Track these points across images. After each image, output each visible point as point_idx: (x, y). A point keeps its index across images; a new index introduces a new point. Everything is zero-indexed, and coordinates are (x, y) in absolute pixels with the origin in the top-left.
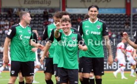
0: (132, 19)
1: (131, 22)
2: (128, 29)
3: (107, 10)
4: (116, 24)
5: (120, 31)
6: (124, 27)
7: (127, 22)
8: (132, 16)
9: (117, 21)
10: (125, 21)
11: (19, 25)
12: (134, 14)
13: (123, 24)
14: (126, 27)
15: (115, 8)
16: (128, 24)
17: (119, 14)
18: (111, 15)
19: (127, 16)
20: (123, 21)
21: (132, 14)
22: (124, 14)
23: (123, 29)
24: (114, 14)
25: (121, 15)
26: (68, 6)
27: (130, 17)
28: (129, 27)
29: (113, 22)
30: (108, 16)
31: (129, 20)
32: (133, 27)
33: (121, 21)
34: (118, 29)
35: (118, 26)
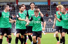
0: (51, 7)
1: (51, 9)
2: (49, 12)
3: (38, 3)
4: (43, 10)
5: (45, 13)
6: (47, 11)
7: (49, 8)
8: (51, 6)
9: (43, 8)
10: (48, 8)
11: (3, 11)
12: (52, 5)
13: (47, 10)
14: (48, 11)
15: (42, 2)
16: (49, 10)
17: (44, 5)
18: (41, 5)
19: (48, 6)
20: (47, 8)
21: (51, 5)
22: (47, 5)
23: (47, 12)
24: (42, 5)
25: (45, 5)
26: (19, 1)
27: (50, 6)
28: (50, 11)
29: (41, 9)
30: (39, 6)
31: (50, 8)
32: (52, 11)
33: (46, 8)
34: (44, 12)
35: (44, 11)
